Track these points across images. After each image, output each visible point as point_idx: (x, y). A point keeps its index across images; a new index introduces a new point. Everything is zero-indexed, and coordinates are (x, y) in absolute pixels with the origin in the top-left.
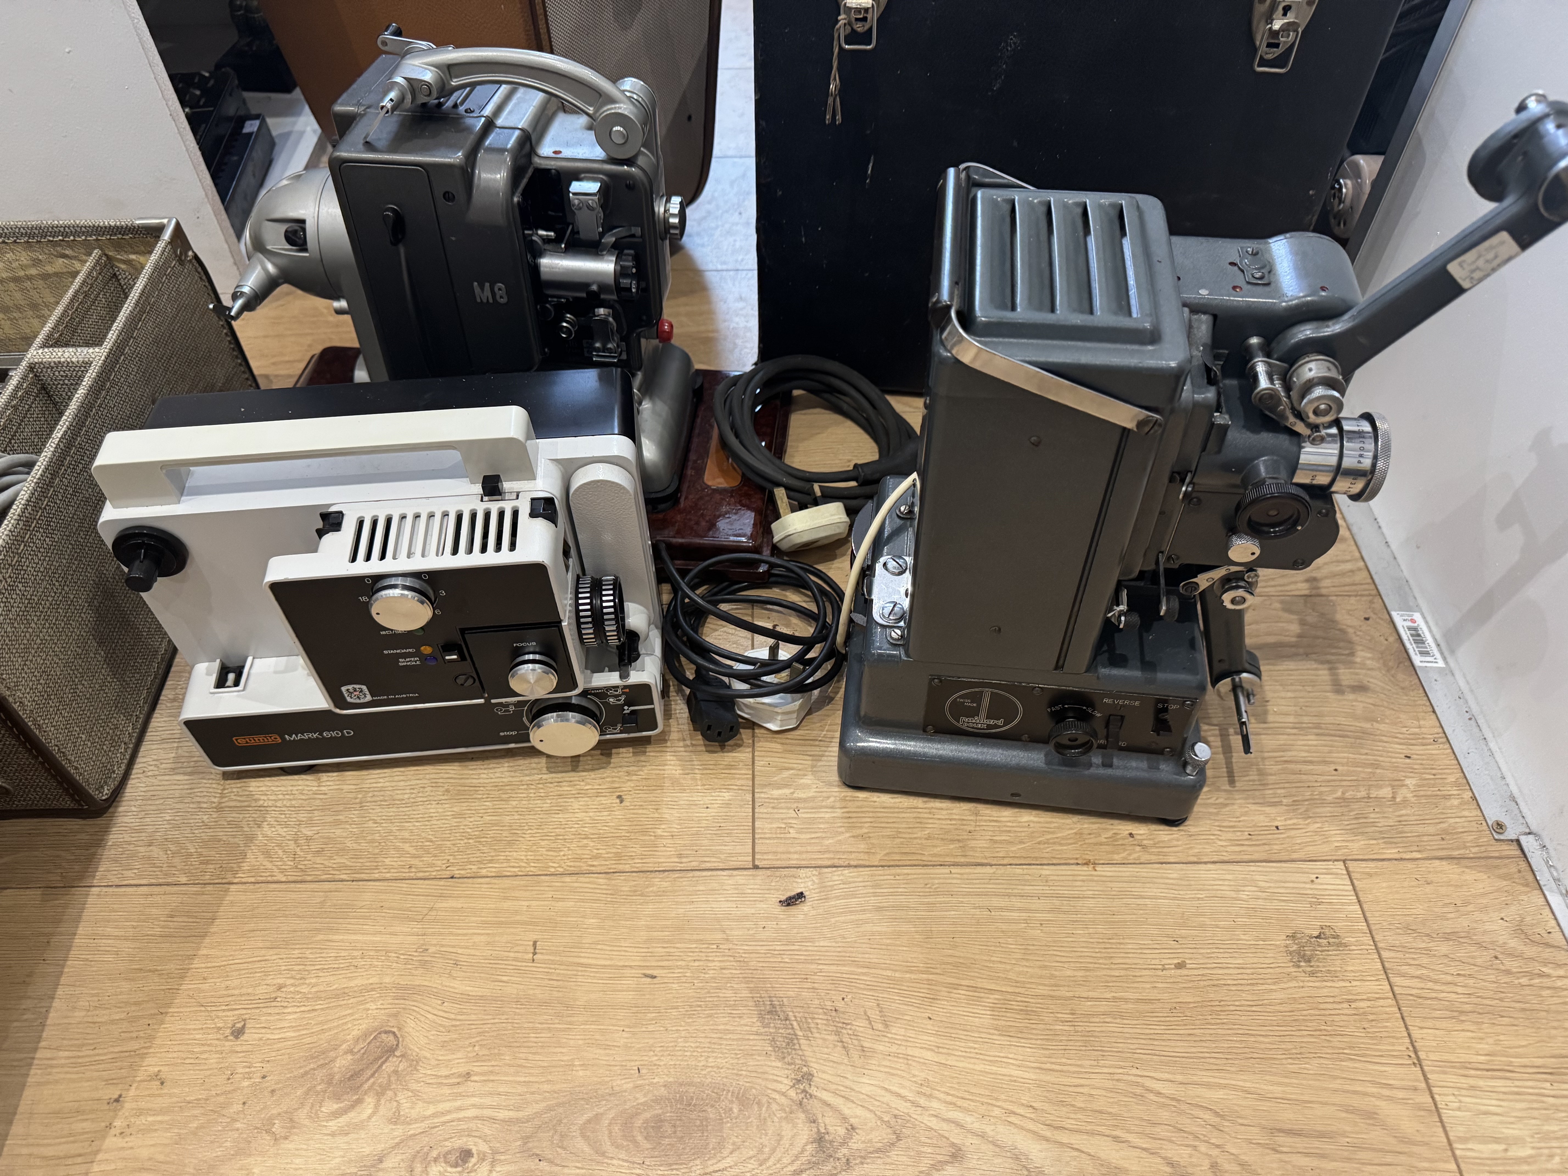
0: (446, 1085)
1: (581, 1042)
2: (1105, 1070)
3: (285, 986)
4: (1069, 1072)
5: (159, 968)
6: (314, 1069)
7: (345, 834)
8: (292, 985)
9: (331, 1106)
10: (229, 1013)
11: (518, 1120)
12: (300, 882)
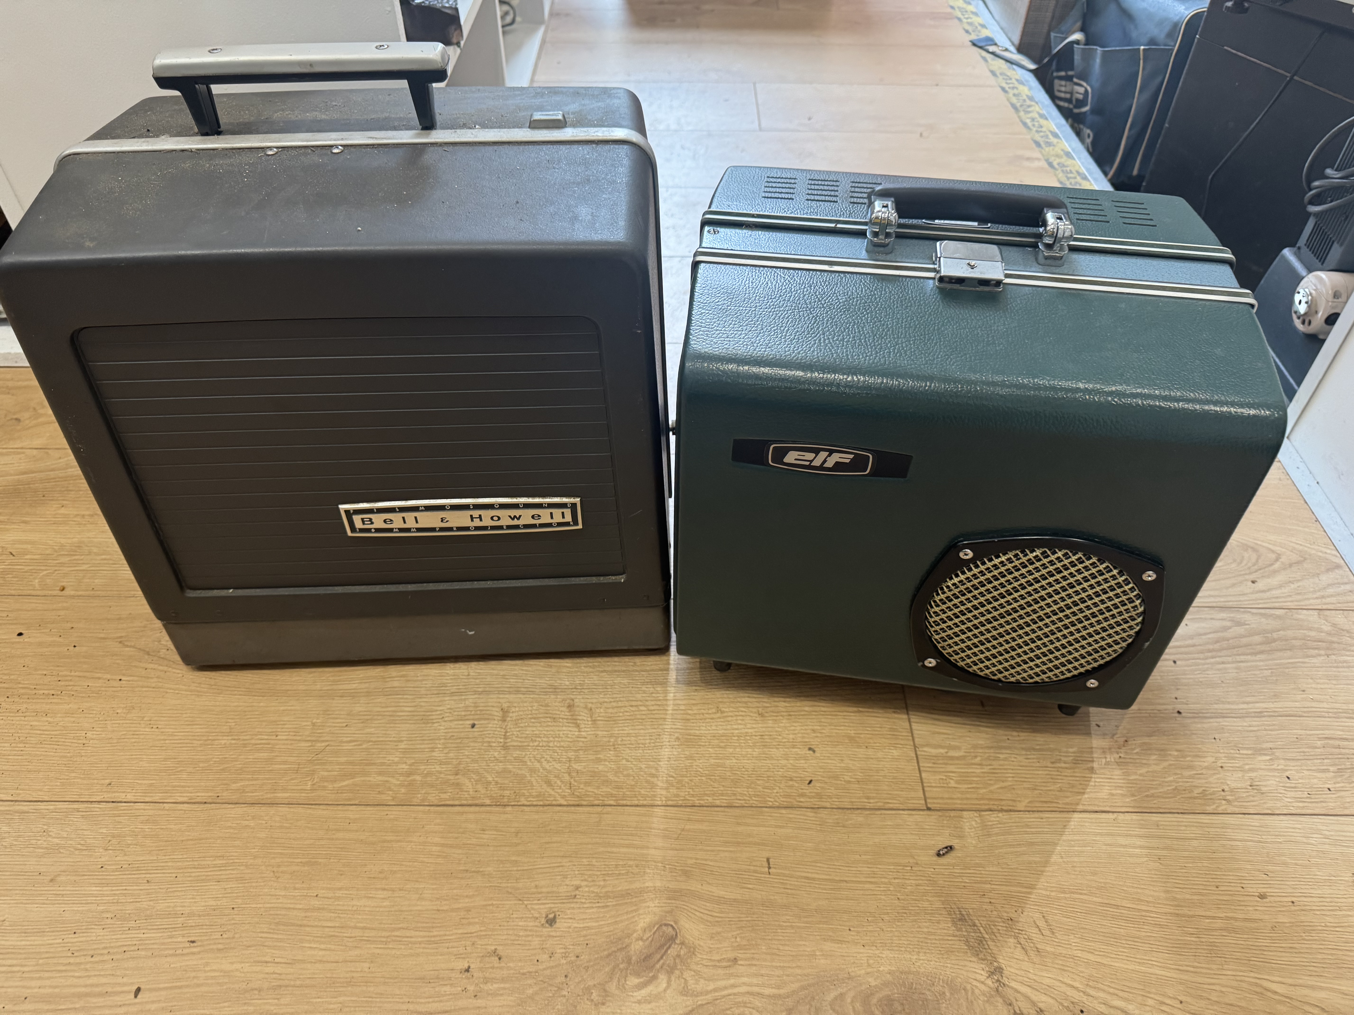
0: (719, 967)
1: (818, 937)
2: (1229, 973)
3: (581, 887)
4: (1201, 973)
5: (481, 870)
6: (615, 952)
7: (606, 770)
8: (587, 886)
9: (633, 981)
10: (542, 906)
11: (779, 996)
12: (578, 805)
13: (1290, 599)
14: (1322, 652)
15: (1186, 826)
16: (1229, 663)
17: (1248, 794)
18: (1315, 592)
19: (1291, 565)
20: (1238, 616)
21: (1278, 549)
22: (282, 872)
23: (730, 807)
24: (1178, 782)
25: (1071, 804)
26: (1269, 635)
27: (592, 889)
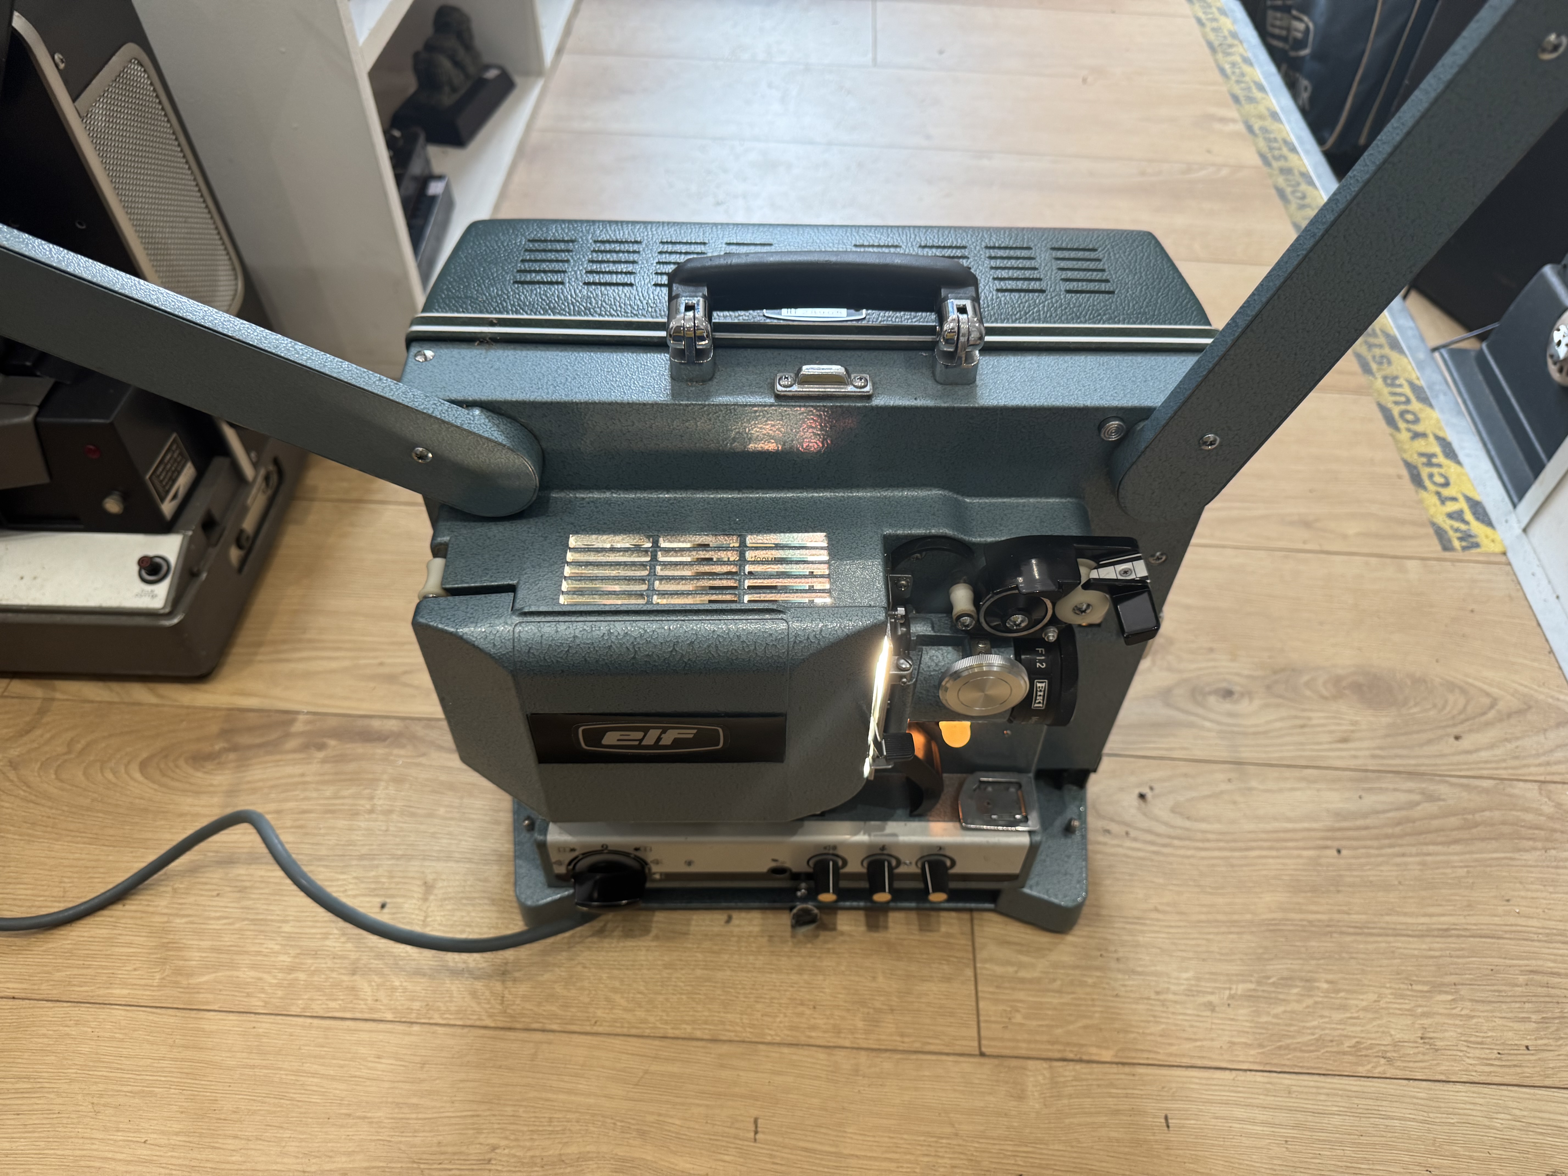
12: (510, 1029)
13: (1504, 765)
14: (1539, 845)
15: (1328, 1095)
16: (1411, 855)
17: (1416, 1050)
18: (1538, 755)
19: (1509, 715)
20: (1432, 787)
21: (1494, 691)
22: (104, 1105)
23: (714, 1040)
24: (1323, 1029)
25: (1176, 1055)
26: (1470, 817)
27: (513, 1151)
